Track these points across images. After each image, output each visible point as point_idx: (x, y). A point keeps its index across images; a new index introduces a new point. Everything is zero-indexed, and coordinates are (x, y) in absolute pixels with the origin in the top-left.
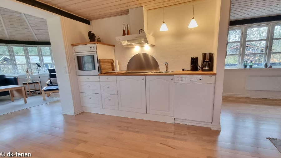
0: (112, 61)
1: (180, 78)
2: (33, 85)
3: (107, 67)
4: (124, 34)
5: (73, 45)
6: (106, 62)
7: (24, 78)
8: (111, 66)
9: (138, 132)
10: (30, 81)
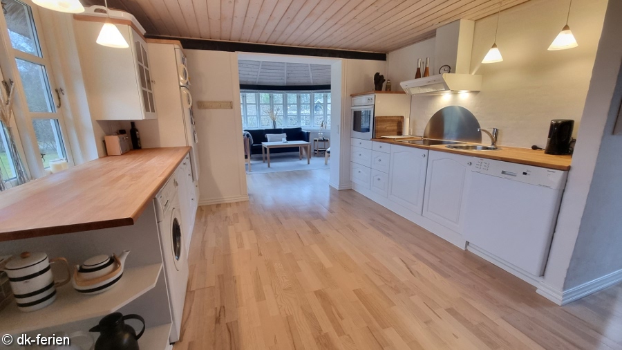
0: (399, 119)
1: (483, 164)
2: (323, 143)
3: (388, 128)
4: (418, 75)
5: (352, 96)
6: (388, 121)
7: (316, 133)
8: (396, 128)
9: (388, 235)
10: (321, 138)
